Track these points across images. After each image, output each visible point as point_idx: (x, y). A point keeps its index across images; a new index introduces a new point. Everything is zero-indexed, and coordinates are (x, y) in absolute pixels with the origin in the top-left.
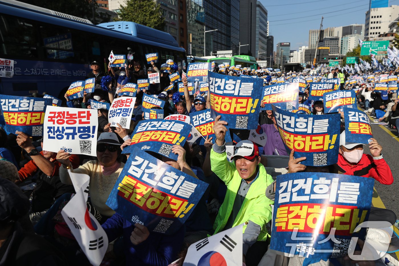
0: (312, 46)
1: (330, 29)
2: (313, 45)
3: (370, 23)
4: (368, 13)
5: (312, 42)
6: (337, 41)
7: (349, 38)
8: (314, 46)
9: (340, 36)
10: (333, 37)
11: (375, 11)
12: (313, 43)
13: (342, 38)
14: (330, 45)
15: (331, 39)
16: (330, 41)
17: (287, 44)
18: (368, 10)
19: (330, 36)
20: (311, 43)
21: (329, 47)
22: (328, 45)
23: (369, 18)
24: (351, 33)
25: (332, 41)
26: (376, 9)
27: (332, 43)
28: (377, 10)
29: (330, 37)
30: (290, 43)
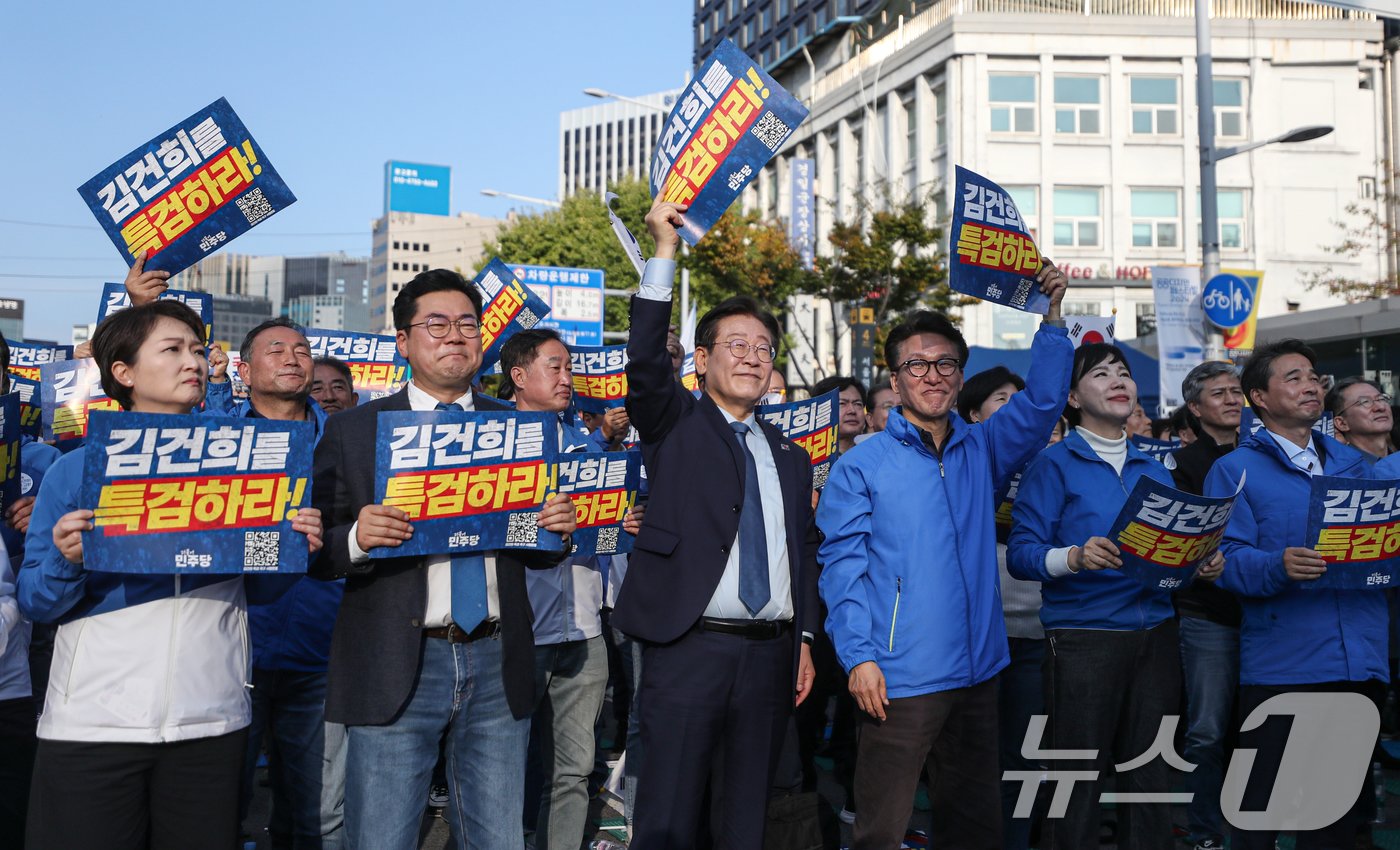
1: (230, 261)
3: (390, 266)
4: (380, 229)
7: (316, 308)
9: (276, 296)
10: (245, 299)
11: (406, 223)
13: (285, 305)
14: (230, 334)
15: (235, 307)
16: (231, 315)
17: (7, 305)
18: (380, 215)
19: (229, 292)
23: (384, 247)
24: (322, 291)
25: (241, 316)
26: (408, 215)
28: (412, 222)
29: (232, 298)
30: (21, 303)
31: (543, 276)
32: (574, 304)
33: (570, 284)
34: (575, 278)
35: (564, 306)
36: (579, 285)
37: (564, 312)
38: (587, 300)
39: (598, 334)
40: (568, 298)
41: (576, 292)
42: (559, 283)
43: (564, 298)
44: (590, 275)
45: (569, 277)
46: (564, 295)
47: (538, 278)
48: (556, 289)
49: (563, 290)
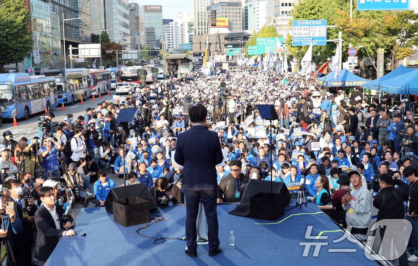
0: (200, 14)
2: (202, 12)
5: (200, 7)
6: (238, 7)
8: (203, 14)
12: (202, 9)
13: (246, 3)
20: (198, 10)
21: (226, 17)
22: (225, 15)
27: (231, 11)
31: (307, 23)
32: (317, 31)
33: (316, 25)
34: (317, 23)
35: (314, 32)
36: (319, 25)
37: (314, 34)
38: (321, 30)
39: (325, 41)
40: (315, 30)
41: (317, 27)
42: (312, 25)
43: (314, 30)
44: (322, 21)
45: (315, 23)
46: (313, 29)
47: (305, 24)
48: (311, 27)
49: (313, 27)
